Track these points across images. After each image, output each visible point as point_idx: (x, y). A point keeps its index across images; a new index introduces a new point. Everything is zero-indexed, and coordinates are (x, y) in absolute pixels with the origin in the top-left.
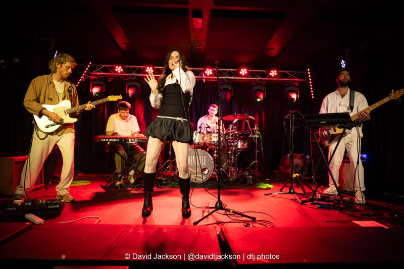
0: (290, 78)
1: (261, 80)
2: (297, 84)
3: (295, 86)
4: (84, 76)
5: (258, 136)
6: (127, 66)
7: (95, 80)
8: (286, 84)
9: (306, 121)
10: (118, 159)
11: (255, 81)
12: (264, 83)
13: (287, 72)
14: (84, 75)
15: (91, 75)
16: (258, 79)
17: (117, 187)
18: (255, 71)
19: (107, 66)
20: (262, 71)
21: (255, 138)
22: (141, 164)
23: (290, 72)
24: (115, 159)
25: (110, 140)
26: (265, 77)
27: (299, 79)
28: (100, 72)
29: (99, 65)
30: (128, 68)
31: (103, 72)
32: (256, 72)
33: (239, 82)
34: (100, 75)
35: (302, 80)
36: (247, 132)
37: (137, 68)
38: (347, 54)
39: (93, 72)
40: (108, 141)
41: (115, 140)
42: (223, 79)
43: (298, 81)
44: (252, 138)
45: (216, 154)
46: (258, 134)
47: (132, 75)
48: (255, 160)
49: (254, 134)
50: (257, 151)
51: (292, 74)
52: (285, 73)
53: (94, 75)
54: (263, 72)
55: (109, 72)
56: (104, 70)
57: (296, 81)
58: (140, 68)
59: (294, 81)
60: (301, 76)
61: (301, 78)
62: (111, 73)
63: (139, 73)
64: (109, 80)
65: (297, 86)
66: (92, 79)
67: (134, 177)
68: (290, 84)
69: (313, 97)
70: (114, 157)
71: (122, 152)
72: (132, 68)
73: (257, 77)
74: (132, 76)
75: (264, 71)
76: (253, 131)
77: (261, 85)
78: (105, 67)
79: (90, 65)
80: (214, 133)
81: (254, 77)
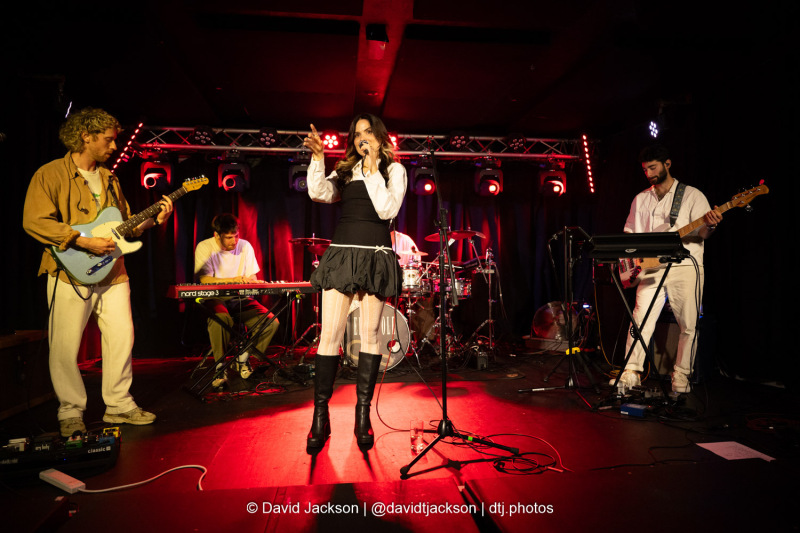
0: (548, 153)
1: (493, 157)
2: (562, 165)
3: (558, 168)
4: (126, 153)
5: (492, 271)
6: (219, 130)
7: (151, 159)
8: (542, 166)
9: (598, 247)
10: (214, 330)
11: (482, 159)
12: (499, 164)
13: (542, 141)
14: (126, 149)
15: (142, 149)
16: (488, 155)
17: (216, 389)
18: (481, 138)
19: (175, 129)
20: (494, 139)
21: (487, 275)
22: (263, 339)
23: (547, 140)
24: (209, 330)
25: (201, 294)
26: (499, 152)
27: (564, 154)
28: (161, 143)
29: (159, 128)
30: (221, 133)
31: (168, 143)
32: (481, 141)
33: (448, 161)
34: (162, 148)
35: (570, 157)
36: (471, 263)
37: (239, 134)
38: (660, 111)
39: (145, 142)
40: (197, 297)
41: (211, 293)
42: (417, 156)
43: (564, 159)
44: (480, 274)
45: (412, 308)
46: (493, 268)
47: (230, 148)
48: (488, 318)
49: (484, 267)
50: (491, 301)
51: (552, 144)
52: (539, 143)
53: (148, 148)
54: (496, 141)
55: (180, 142)
56: (169, 138)
57: (561, 159)
58: (246, 134)
59: (556, 160)
60: (568, 149)
61: (569, 153)
62: (186, 144)
63: (245, 145)
64: (181, 160)
65: (562, 170)
66: (145, 157)
67: (247, 364)
68: (548, 164)
69: (592, 190)
70: (206, 325)
71: (224, 315)
72: (227, 133)
73: (485, 152)
74: (231, 151)
75: (499, 139)
76: (483, 261)
77: (494, 167)
78: (171, 132)
79: (140, 129)
80: (408, 268)
81: (478, 151)
